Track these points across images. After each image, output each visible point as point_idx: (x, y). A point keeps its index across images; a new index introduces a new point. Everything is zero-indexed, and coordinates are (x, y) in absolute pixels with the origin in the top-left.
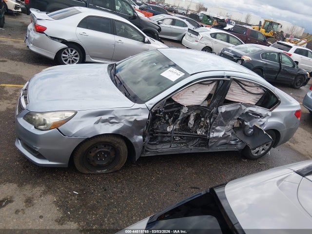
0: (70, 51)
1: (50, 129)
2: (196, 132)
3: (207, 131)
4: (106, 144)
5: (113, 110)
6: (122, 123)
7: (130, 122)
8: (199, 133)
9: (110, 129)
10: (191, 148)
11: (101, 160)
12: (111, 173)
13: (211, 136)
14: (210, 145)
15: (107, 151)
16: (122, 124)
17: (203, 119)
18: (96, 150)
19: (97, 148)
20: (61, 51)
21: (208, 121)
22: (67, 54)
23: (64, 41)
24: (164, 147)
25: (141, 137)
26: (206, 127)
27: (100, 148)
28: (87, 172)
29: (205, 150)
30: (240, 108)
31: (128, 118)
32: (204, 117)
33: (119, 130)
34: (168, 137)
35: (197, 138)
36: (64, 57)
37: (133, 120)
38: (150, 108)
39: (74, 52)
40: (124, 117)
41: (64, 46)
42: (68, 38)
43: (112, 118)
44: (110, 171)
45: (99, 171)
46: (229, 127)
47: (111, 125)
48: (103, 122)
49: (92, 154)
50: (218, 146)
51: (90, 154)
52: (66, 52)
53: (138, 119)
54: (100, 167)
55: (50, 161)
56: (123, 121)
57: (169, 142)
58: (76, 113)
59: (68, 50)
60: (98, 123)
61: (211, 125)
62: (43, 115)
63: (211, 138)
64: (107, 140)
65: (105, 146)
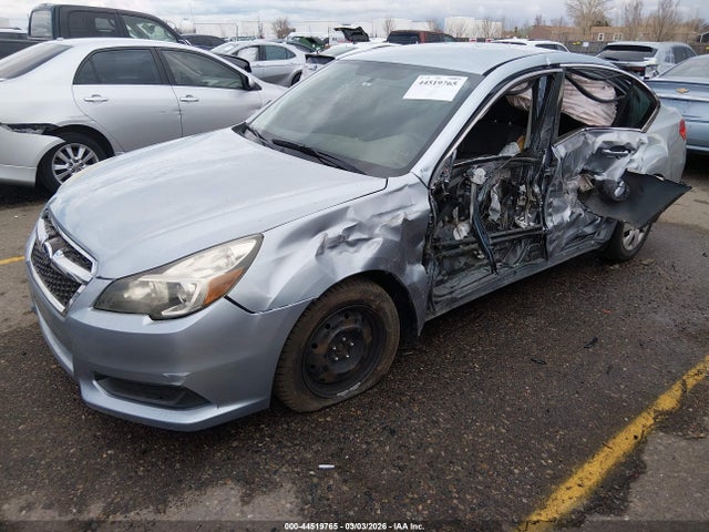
0: (70, 151)
1: (205, 306)
2: (516, 226)
3: (538, 216)
4: (348, 309)
5: (347, 208)
6: (377, 236)
7: (395, 229)
8: (523, 224)
9: (355, 261)
10: (515, 268)
11: (343, 358)
12: (371, 388)
13: (550, 225)
14: (550, 248)
15: (355, 330)
16: (379, 240)
17: (523, 188)
18: (326, 336)
19: (328, 326)
20: (48, 158)
21: (537, 190)
22: (64, 163)
23: (48, 130)
24: (463, 283)
25: (419, 269)
26: (535, 206)
27: (336, 327)
28: (315, 405)
29: (542, 265)
30: (586, 143)
31: (386, 219)
32: (525, 183)
33: (376, 259)
34: (463, 254)
35: (520, 240)
36: (58, 172)
37: (399, 221)
38: (426, 180)
39: (81, 151)
40: (376, 220)
41: (53, 141)
42: (58, 118)
43: (350, 230)
44: (369, 384)
45: (343, 394)
46: (572, 197)
47: (352, 249)
48: (333, 247)
49: (321, 350)
50: (563, 249)
51: (316, 351)
52: (62, 156)
53: (411, 218)
54: (343, 380)
55: (220, 404)
56: (377, 231)
57: (468, 266)
58: (260, 238)
59: (65, 152)
60: (322, 253)
61: (544, 198)
63: (551, 232)
64: (353, 294)
65: (347, 317)
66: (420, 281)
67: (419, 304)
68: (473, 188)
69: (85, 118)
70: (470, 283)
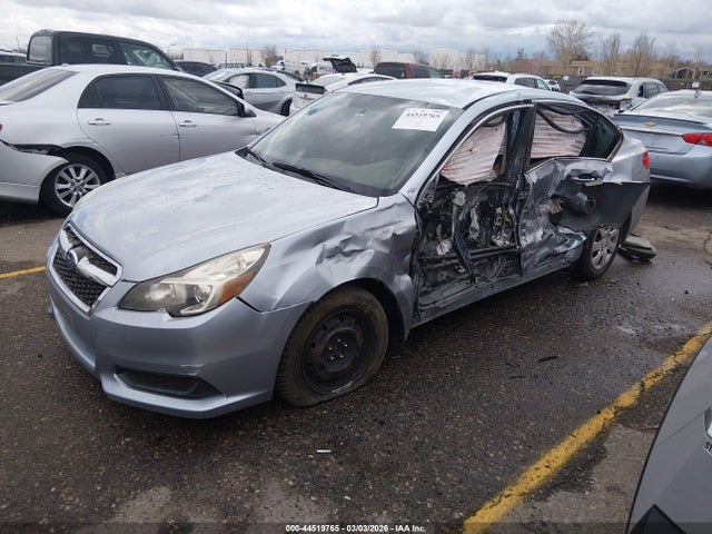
0: (72, 171)
1: (219, 305)
2: (494, 244)
3: (513, 236)
4: (343, 313)
5: (344, 222)
6: (370, 248)
7: (385, 243)
8: (499, 243)
9: (349, 270)
10: (492, 283)
11: (338, 358)
12: (362, 386)
13: (524, 244)
14: (524, 265)
15: (349, 331)
16: (372, 251)
17: (499, 210)
18: (324, 336)
19: (325, 328)
20: (52, 177)
21: (511, 211)
22: (67, 183)
23: (53, 150)
24: (445, 294)
25: (407, 278)
26: (509, 226)
27: (332, 329)
28: (314, 400)
29: (517, 281)
30: (556, 170)
31: (378, 233)
32: (501, 206)
33: (369, 268)
34: (445, 268)
35: (497, 257)
36: (61, 191)
37: (389, 236)
38: (413, 201)
39: (83, 172)
40: (369, 234)
41: (57, 160)
42: (61, 140)
43: (345, 242)
44: (362, 382)
45: (337, 391)
46: (544, 219)
47: (347, 259)
48: (330, 257)
49: (319, 349)
50: (536, 266)
51: (314, 350)
52: (65, 176)
53: (399, 233)
54: (337, 379)
55: (229, 395)
56: (369, 243)
57: (449, 279)
58: (267, 248)
59: (68, 172)
60: (321, 262)
61: (518, 219)
62: (184, 277)
63: (523, 250)
64: (347, 299)
65: (342, 320)
66: (407, 290)
67: (406, 311)
68: (455, 209)
69: (87, 141)
70: (452, 295)
